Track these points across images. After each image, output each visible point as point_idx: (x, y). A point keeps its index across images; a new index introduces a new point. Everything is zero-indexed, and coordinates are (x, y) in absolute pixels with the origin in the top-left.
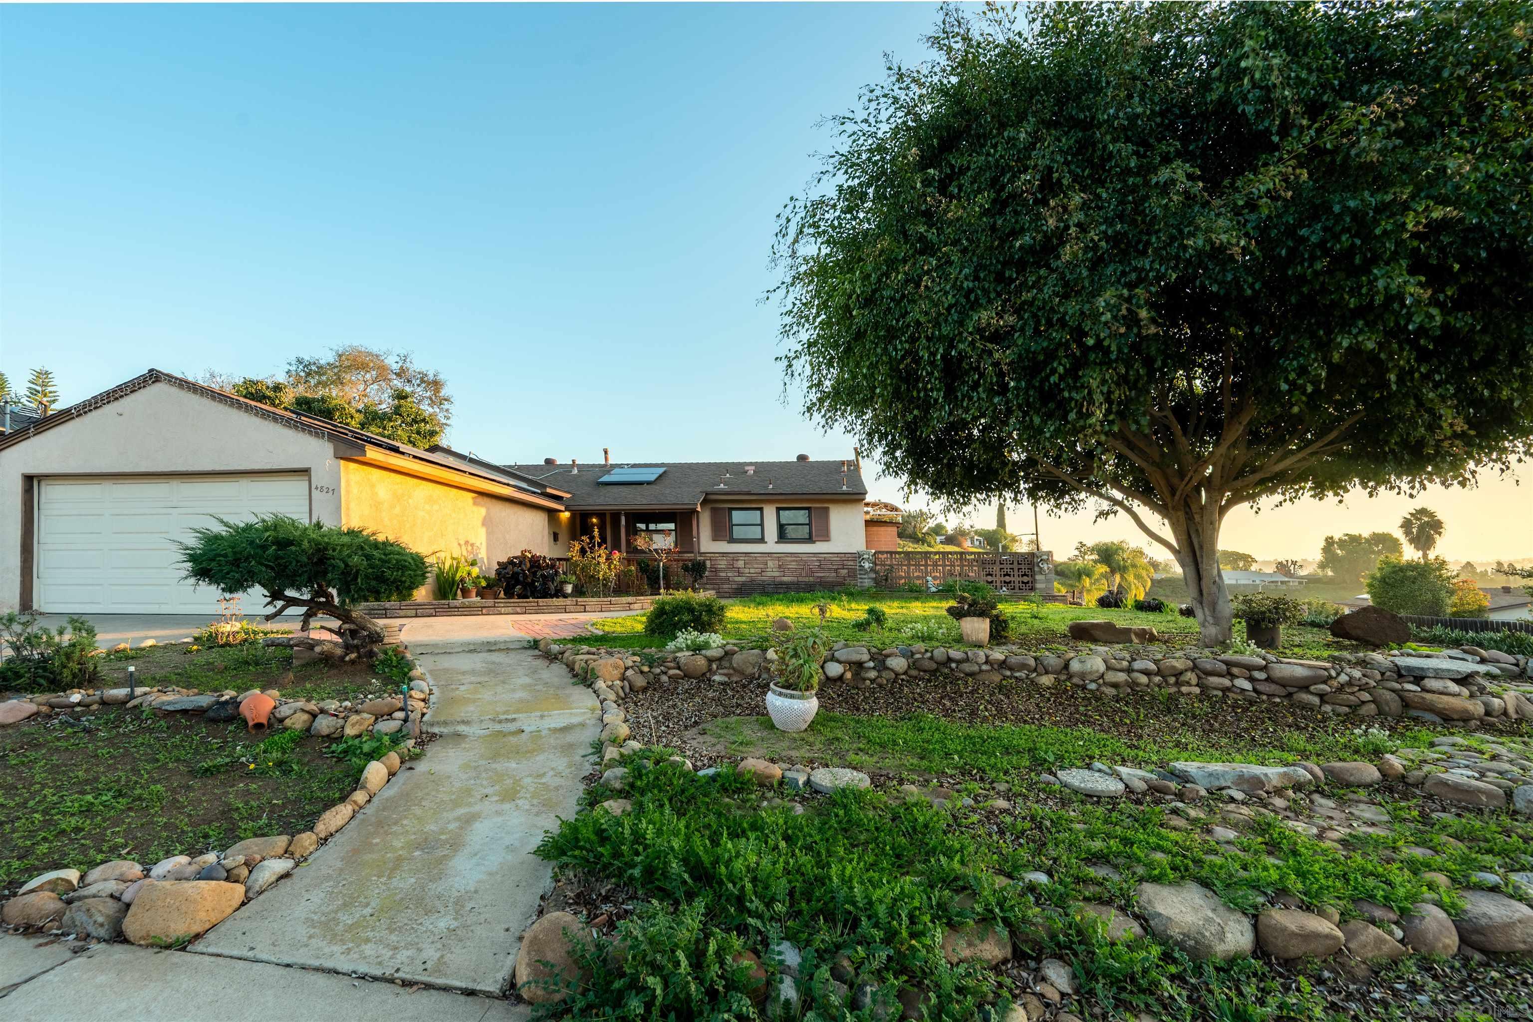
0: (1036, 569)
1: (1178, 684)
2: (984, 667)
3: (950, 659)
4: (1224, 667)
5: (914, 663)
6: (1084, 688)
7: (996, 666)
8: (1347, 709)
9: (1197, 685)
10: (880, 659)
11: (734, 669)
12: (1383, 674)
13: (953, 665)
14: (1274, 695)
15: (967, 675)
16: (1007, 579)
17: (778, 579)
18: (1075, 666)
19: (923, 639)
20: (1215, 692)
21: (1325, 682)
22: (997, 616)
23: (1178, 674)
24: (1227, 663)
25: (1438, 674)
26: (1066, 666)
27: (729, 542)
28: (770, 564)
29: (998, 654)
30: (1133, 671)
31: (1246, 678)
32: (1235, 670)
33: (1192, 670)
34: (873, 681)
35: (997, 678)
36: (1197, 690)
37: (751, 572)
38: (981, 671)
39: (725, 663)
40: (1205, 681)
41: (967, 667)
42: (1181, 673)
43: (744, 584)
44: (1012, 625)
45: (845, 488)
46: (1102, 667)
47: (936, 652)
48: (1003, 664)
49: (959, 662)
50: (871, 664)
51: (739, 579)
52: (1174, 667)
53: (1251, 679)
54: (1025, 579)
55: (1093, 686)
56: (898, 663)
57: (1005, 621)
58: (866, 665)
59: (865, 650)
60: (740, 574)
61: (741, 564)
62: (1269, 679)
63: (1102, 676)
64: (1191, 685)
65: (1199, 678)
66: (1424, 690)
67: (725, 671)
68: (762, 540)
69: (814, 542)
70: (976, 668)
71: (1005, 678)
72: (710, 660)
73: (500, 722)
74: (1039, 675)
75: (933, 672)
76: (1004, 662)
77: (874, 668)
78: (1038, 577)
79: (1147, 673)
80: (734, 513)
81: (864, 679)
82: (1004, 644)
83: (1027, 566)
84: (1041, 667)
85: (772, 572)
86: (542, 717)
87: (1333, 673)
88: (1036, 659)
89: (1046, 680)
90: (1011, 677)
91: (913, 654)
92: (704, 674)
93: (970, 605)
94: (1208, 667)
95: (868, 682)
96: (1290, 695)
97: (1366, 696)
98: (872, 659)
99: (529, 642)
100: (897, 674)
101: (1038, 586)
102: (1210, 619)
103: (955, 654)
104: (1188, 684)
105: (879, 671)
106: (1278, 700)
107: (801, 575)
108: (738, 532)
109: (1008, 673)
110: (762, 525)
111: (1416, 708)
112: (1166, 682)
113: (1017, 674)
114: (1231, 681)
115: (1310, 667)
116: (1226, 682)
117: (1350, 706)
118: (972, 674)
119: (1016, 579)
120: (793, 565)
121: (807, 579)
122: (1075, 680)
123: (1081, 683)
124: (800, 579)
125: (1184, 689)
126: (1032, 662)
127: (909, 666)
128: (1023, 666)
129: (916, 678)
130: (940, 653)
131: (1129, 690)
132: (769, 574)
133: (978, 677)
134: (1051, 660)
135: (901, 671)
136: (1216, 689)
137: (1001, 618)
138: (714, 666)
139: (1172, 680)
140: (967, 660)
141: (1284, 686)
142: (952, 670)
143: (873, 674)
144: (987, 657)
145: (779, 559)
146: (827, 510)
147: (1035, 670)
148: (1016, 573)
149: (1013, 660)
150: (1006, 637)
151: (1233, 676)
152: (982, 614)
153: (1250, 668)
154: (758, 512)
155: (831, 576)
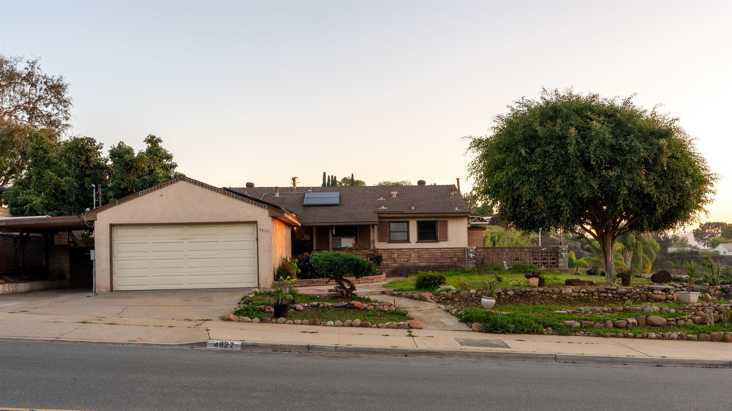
0: (559, 255)
1: (592, 296)
2: (537, 293)
3: (526, 291)
4: (605, 290)
5: (516, 293)
6: (565, 298)
7: (540, 293)
8: (634, 300)
9: (598, 296)
10: (505, 291)
11: (460, 296)
12: (645, 290)
13: (528, 293)
14: (617, 298)
15: (532, 296)
16: (545, 261)
17: (417, 265)
18: (563, 292)
19: (517, 286)
20: (602, 298)
21: (630, 293)
22: (541, 278)
23: (593, 293)
24: (607, 289)
25: (657, 289)
26: (561, 292)
27: (389, 242)
28: (413, 255)
29: (541, 289)
30: (580, 292)
31: (611, 293)
32: (608, 291)
33: (597, 291)
34: (504, 298)
35: (540, 296)
36: (597, 297)
37: (401, 261)
38: (536, 294)
39: (457, 295)
40: (600, 295)
41: (532, 293)
42: (594, 293)
43: (397, 268)
44: (546, 281)
45: (457, 209)
46: (571, 292)
47: (522, 289)
48: (542, 292)
49: (529, 292)
50: (503, 293)
51: (395, 265)
52: (591, 291)
53: (612, 293)
54: (554, 261)
55: (568, 297)
56: (511, 293)
57: (543, 279)
58: (501, 294)
59: (501, 289)
60: (395, 262)
61: (395, 256)
62: (617, 293)
63: (571, 294)
64: (596, 296)
65: (599, 294)
66: (653, 293)
67: (458, 297)
68: (408, 241)
69: (438, 242)
70: (534, 293)
71: (543, 296)
72: (453, 294)
73: (416, 308)
74: (553, 295)
75: (521, 295)
76: (543, 291)
77: (504, 295)
78: (560, 260)
79: (584, 293)
80: (392, 224)
81: (501, 298)
82: (543, 287)
83: (555, 254)
84: (553, 293)
85: (414, 260)
86: (425, 306)
87: (633, 290)
88: (552, 290)
89: (555, 296)
90: (545, 296)
91: (515, 290)
92: (451, 299)
93: (532, 274)
94: (601, 290)
95: (502, 299)
96: (622, 297)
97: (638, 296)
98: (503, 292)
99: (381, 292)
100: (511, 296)
101: (560, 265)
102: (609, 276)
103: (528, 289)
104: (595, 296)
105: (505, 295)
106: (618, 299)
107: (430, 262)
108: (394, 236)
109: (544, 295)
110: (408, 232)
111: (650, 299)
112: (589, 295)
113: (546, 295)
114: (607, 294)
115: (627, 289)
116: (605, 295)
117: (634, 299)
118: (533, 295)
119: (549, 261)
120: (426, 256)
121: (434, 264)
122: (563, 296)
123: (565, 296)
124: (430, 264)
125: (594, 297)
126: (551, 291)
127: (514, 294)
128: (548, 292)
129: (516, 297)
130: (523, 289)
131: (578, 298)
132: (412, 261)
133: (535, 296)
134: (557, 290)
135: (512, 295)
136: (602, 297)
137: (542, 278)
138: (454, 296)
139: (591, 295)
140: (532, 291)
141: (620, 295)
142: (527, 294)
143: (504, 296)
144: (538, 290)
145: (418, 252)
146: (446, 222)
147: (552, 294)
148: (549, 258)
149: (545, 290)
150: (543, 285)
151: (608, 293)
152: (536, 276)
153: (612, 290)
154: (406, 224)
155: (448, 262)
